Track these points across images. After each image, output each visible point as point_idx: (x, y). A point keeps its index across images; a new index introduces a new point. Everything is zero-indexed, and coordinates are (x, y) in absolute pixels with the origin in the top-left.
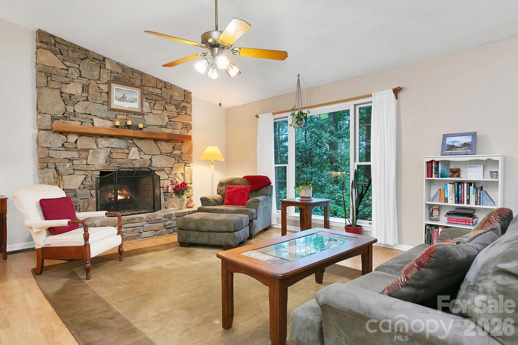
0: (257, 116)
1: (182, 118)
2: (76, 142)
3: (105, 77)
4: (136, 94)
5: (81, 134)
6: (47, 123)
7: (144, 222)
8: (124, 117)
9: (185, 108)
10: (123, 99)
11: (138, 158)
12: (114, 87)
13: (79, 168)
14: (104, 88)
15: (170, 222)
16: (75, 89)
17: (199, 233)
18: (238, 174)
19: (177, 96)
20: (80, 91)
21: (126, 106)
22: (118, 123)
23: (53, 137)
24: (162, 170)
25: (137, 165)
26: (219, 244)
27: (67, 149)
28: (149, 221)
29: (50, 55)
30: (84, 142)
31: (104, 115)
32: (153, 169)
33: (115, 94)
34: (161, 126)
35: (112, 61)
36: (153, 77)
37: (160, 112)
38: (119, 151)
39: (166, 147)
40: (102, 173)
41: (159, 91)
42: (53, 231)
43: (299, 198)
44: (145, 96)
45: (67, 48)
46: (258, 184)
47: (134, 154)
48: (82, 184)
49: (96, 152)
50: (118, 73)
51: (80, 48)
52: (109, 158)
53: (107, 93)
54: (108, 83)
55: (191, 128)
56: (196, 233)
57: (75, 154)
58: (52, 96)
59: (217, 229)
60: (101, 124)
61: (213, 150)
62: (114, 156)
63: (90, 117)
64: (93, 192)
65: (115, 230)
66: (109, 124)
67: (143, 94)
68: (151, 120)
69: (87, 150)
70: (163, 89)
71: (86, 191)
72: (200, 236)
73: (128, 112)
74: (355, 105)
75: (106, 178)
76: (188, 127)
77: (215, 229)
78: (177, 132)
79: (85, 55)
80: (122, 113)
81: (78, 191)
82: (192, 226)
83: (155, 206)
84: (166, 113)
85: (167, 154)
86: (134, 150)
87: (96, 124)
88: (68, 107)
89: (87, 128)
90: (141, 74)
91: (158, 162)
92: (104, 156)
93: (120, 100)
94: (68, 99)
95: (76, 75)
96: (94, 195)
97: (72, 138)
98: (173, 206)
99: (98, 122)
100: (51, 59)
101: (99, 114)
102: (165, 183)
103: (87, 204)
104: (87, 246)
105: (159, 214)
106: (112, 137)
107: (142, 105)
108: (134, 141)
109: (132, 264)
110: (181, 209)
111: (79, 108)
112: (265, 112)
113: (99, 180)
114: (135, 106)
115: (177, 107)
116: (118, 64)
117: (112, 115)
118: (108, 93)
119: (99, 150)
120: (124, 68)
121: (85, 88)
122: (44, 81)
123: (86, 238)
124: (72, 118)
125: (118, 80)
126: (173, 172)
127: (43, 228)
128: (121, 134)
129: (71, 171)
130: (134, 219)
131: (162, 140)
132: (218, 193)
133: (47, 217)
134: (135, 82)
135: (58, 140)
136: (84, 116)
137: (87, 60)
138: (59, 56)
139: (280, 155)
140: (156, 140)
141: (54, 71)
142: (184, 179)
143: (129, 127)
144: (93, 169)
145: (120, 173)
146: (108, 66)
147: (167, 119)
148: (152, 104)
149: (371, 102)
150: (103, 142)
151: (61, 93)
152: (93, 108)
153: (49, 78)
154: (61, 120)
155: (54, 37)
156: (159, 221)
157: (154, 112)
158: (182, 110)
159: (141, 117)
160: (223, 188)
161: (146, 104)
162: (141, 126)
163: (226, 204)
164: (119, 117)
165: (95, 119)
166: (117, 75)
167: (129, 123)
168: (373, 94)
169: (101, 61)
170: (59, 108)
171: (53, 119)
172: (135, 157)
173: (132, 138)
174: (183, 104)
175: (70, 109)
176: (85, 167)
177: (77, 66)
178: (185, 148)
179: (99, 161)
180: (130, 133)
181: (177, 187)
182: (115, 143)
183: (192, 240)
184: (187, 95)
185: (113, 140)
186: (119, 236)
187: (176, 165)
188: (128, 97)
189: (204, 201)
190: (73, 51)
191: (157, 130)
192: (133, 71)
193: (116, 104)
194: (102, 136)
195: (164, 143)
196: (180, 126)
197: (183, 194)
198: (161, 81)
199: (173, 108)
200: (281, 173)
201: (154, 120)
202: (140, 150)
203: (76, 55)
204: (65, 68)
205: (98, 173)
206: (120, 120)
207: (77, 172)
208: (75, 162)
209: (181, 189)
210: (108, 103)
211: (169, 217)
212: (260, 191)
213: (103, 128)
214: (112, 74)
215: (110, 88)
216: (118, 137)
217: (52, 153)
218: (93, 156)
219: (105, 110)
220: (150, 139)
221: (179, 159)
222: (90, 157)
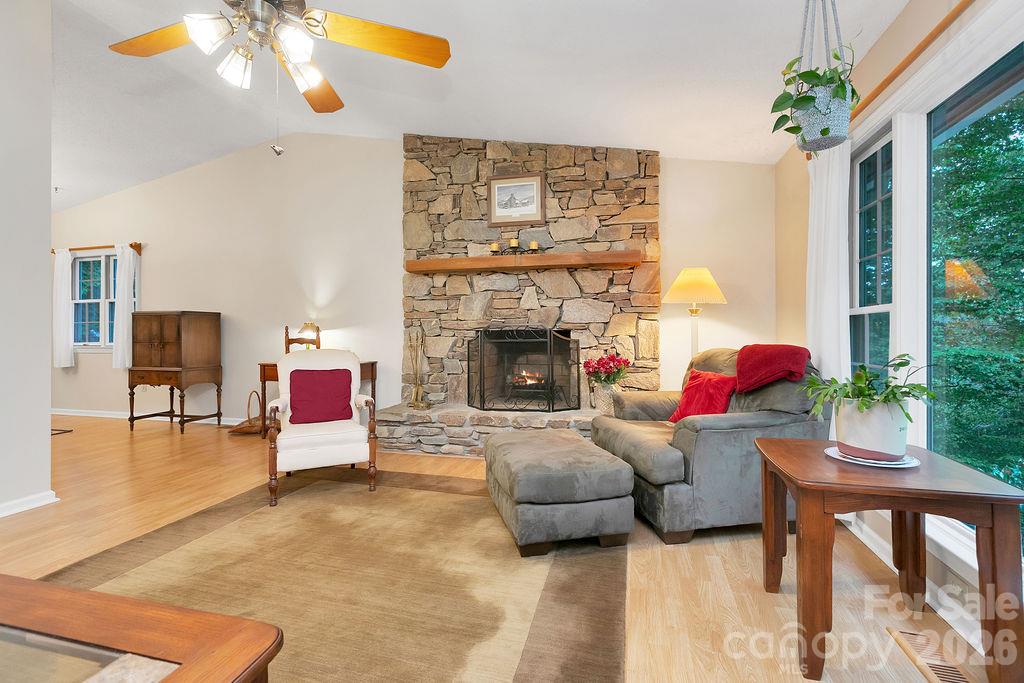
0: (809, 157)
1: (636, 215)
2: (445, 286)
3: (485, 172)
4: (532, 187)
5: (450, 273)
8: (514, 234)
9: (640, 190)
10: (510, 203)
11: (535, 305)
12: (496, 185)
13: (447, 326)
14: (482, 191)
16: (443, 205)
19: (618, 169)
20: (449, 205)
21: (515, 214)
22: (494, 247)
23: (418, 281)
24: (585, 327)
25: (534, 322)
27: (434, 298)
29: (417, 164)
30: (458, 285)
31: (483, 237)
32: (565, 326)
33: (496, 197)
34: (585, 240)
35: (496, 144)
36: (567, 147)
37: (581, 212)
38: (504, 295)
39: (594, 281)
41: (580, 171)
44: (549, 186)
45: (434, 147)
47: (530, 299)
48: (451, 350)
49: (469, 300)
50: (505, 160)
51: (452, 141)
52: (489, 309)
53: (486, 199)
54: (487, 184)
55: (655, 233)
57: (442, 305)
58: (419, 221)
60: (477, 253)
61: (698, 276)
62: (497, 303)
63: (464, 244)
64: (465, 364)
67: (545, 185)
68: (562, 231)
69: (457, 297)
70: (589, 164)
71: (455, 362)
73: (520, 225)
76: (647, 231)
78: (619, 247)
79: (458, 148)
80: (509, 229)
81: (446, 361)
84: (594, 211)
85: (596, 297)
86: (530, 291)
87: (470, 255)
88: (436, 235)
89: (460, 262)
90: (546, 148)
91: (576, 313)
92: (480, 305)
93: (505, 206)
94: (437, 222)
95: (446, 183)
97: (439, 280)
99: (475, 251)
100: (416, 171)
101: (475, 238)
102: (592, 355)
103: (456, 383)
106: (493, 271)
107: (543, 206)
108: (532, 275)
111: (449, 235)
114: (532, 211)
115: (618, 192)
116: (505, 144)
117: (494, 234)
118: (488, 199)
119: (474, 296)
120: (515, 149)
121: (456, 202)
122: (410, 203)
124: (440, 250)
125: (504, 172)
126: (609, 333)
128: (494, 265)
129: (438, 331)
131: (585, 267)
134: (533, 167)
135: (422, 285)
136: (455, 244)
137: (461, 156)
138: (427, 162)
140: (571, 269)
141: (420, 188)
142: (636, 348)
143: (514, 251)
144: (466, 326)
146: (490, 154)
147: (595, 224)
148: (565, 200)
150: (481, 282)
151: (428, 215)
152: (467, 229)
153: (415, 198)
154: (428, 256)
155: (420, 138)
157: (568, 213)
158: (632, 197)
159: (545, 228)
161: (553, 202)
162: (535, 246)
164: (506, 235)
165: (469, 245)
166: (505, 164)
167: (514, 243)
169: (480, 148)
170: (424, 239)
171: (419, 255)
172: (532, 304)
173: (526, 270)
174: (636, 183)
175: (438, 237)
176: (454, 325)
177: (448, 170)
178: (639, 280)
179: (473, 313)
180: (518, 261)
182: (499, 281)
184: (645, 160)
185: (494, 276)
187: (615, 318)
188: (518, 198)
190: (443, 149)
191: (573, 248)
192: (531, 147)
193: (500, 214)
194: (480, 272)
195: (588, 274)
196: (626, 232)
198: (584, 149)
199: (610, 197)
201: (571, 232)
202: (540, 291)
203: (446, 153)
204: (433, 177)
205: (473, 333)
207: (445, 333)
208: (443, 317)
210: (486, 216)
214: (496, 166)
215: (490, 190)
216: (505, 271)
217: (418, 305)
218: (466, 306)
219: (483, 228)
220: (560, 267)
221: (624, 304)
222: (461, 308)
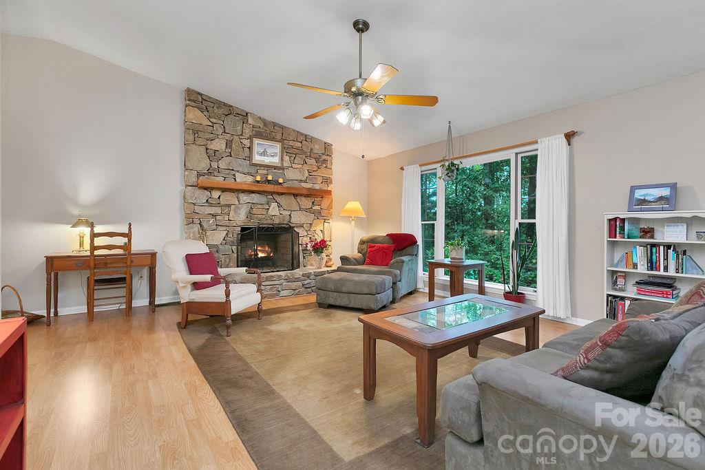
0: (402, 169)
1: (323, 172)
2: (219, 198)
3: (248, 132)
4: (277, 148)
5: (224, 190)
6: (193, 180)
7: (283, 281)
8: (265, 172)
9: (325, 161)
10: (264, 154)
11: (278, 214)
12: (256, 141)
13: (221, 224)
14: (247, 142)
15: (308, 281)
16: (219, 145)
17: (338, 294)
18: (381, 231)
19: (317, 149)
20: (224, 146)
21: (267, 160)
22: (258, 178)
23: (199, 192)
24: (301, 226)
25: (277, 221)
26: (360, 307)
27: (211, 205)
28: (288, 280)
29: (198, 112)
30: (228, 198)
31: (246, 171)
32: (292, 225)
33: (256, 149)
34: (301, 181)
35: (254, 116)
36: (293, 130)
37: (301, 166)
38: (259, 206)
39: (306, 203)
40: (243, 229)
41: (300, 145)
42: (197, 286)
43: (449, 259)
44: (286, 150)
45: (212, 105)
46: (403, 243)
47: (274, 210)
48: (224, 240)
49: (237, 208)
50: (260, 127)
51: (225, 104)
52: (250, 214)
53: (249, 148)
54: (250, 138)
55: (331, 182)
56: (335, 294)
57: (218, 210)
58: (198, 153)
59: (358, 292)
60: (243, 180)
61: (354, 206)
62: (255, 211)
63: (233, 172)
64: (234, 248)
65: (254, 287)
66: (250, 179)
67: (283, 148)
68: (291, 174)
69: (229, 206)
70: (304, 142)
71: (228, 247)
72: (339, 297)
73: (268, 167)
74: (517, 154)
75: (246, 234)
76: (327, 181)
77: (354, 291)
78: (317, 187)
79: (229, 111)
80: (262, 168)
81: (221, 247)
82: (332, 286)
83: (294, 264)
84: (306, 167)
85: (306, 210)
86: (274, 205)
87: (238, 180)
88: (212, 163)
89: (230, 183)
90: (282, 127)
91: (297, 218)
92: (245, 211)
93: (261, 155)
94: (213, 155)
95: (221, 131)
96: (235, 252)
97: (216, 194)
98: (312, 265)
99: (240, 178)
100: (197, 116)
101: (241, 170)
102: (304, 240)
103: (228, 260)
104: (228, 302)
105: (298, 272)
106: (253, 192)
107: (282, 159)
108: (274, 196)
109: (271, 323)
110: (320, 268)
111: (222, 164)
112: (410, 164)
113: (239, 236)
114: (275, 160)
115: (317, 160)
116: (260, 118)
117: (253, 170)
118: (251, 148)
119: (240, 206)
120: (265, 123)
121: (229, 144)
122: (191, 138)
123: (228, 294)
124: (216, 174)
125: (260, 135)
126: (312, 229)
127: (187, 282)
128: (261, 189)
129: (214, 227)
130: (273, 277)
131: (301, 195)
132: (359, 252)
133: (192, 272)
134: (276, 136)
135: (203, 196)
136: (227, 171)
137: (231, 116)
138: (206, 113)
139: (428, 212)
140: (295, 195)
141: (201, 128)
142: (324, 236)
143: (269, 182)
144: (234, 224)
145: (260, 229)
146: (250, 121)
147: (306, 174)
148: (293, 158)
149: (537, 150)
150: (245, 198)
151: (207, 149)
152: (236, 163)
153: (196, 135)
154: (206, 176)
155: (201, 95)
156: (298, 280)
157: (294, 166)
158: (322, 164)
159: (281, 171)
160: (365, 246)
161: (286, 158)
162: (281, 181)
163: (368, 264)
164: (260, 172)
165: (237, 174)
166: (259, 129)
167: (270, 178)
168: (539, 141)
169: (244, 116)
170: (204, 164)
171: (199, 175)
172: (275, 213)
173: (272, 193)
174: (324, 157)
175: (215, 165)
176: (227, 223)
177: (222, 123)
178: (325, 203)
179: (240, 217)
180: (270, 188)
181: (316, 244)
182: (256, 198)
183: (332, 301)
184: (327, 147)
185: (253, 195)
186: (259, 294)
187: (315, 221)
188: (269, 151)
189: (344, 259)
190: (218, 108)
191: (296, 185)
192: (274, 125)
193: (257, 158)
194: (243, 191)
195: (303, 199)
196: (320, 180)
197: (322, 252)
198: (302, 134)
199: (313, 161)
200: (429, 231)
201: (294, 175)
202: (279, 206)
203: (221, 111)
204: (211, 124)
205: (239, 229)
206: (261, 175)
207: (220, 228)
208: (218, 218)
209: (320, 247)
210: (250, 158)
211: (307, 276)
212: (405, 251)
213: (245, 183)
214: (254, 129)
215: (251, 143)
216: (259, 192)
217: (197, 209)
218: (235, 212)
219: (247, 165)
220: (290, 194)
221: (319, 215)
222: (232, 213)
